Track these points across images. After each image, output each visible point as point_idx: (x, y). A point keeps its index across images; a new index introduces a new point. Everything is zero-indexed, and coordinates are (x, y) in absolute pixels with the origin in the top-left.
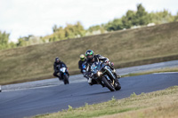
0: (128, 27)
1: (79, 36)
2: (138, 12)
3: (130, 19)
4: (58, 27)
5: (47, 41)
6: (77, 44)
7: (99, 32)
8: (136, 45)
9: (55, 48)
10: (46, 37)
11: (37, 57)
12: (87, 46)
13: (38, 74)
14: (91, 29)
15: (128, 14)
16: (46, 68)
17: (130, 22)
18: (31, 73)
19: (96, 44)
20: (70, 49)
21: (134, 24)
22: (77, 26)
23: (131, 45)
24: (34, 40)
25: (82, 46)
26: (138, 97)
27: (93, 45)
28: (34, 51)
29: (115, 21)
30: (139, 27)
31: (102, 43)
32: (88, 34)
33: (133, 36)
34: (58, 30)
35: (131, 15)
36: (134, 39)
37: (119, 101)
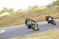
0: (54, 6)
1: (37, 9)
2: (57, 1)
3: (54, 3)
5: (27, 11)
7: (44, 8)
8: (56, 12)
9: (29, 13)
11: (23, 16)
12: (40, 13)
15: (53, 2)
17: (54, 4)
19: (43, 12)
20: (34, 14)
21: (56, 5)
22: (37, 6)
23: (55, 12)
24: (23, 11)
25: (38, 13)
26: (57, 29)
27: (42, 12)
28: (22, 14)
29: (49, 4)
31: (45, 12)
32: (40, 9)
33: (55, 9)
34: (30, 7)
36: (55, 10)
37: (51, 31)
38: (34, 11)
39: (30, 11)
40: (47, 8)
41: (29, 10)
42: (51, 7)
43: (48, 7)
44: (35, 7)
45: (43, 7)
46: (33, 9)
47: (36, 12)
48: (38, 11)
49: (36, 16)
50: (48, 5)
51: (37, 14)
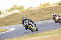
38: (45, 8)
39: (41, 9)
40: (58, 5)
41: (40, 7)
43: (60, 4)
45: (55, 4)
46: (44, 6)
47: (47, 9)
48: (50, 9)
49: (47, 14)
50: (59, 2)
51: (48, 12)
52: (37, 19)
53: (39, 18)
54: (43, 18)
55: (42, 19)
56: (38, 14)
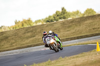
0: (57, 20)
1: (29, 26)
2: (62, 12)
3: (58, 16)
4: (18, 21)
5: (12, 29)
6: (29, 30)
7: (40, 24)
8: (62, 30)
9: (16, 33)
10: (11, 27)
11: (6, 38)
12: (34, 31)
13: (7, 47)
14: (36, 22)
15: (56, 13)
16: (11, 44)
17: (58, 17)
18: (3, 47)
19: (39, 30)
20: (25, 33)
21: (60, 18)
22: (29, 20)
23: (59, 30)
25: (32, 31)
26: (63, 59)
27: (37, 31)
28: (4, 35)
29: (50, 17)
30: (63, 20)
31: (42, 30)
32: (34, 25)
33: (60, 25)
34: (18, 23)
35: (58, 13)
36: (60, 27)
37: (53, 62)
38: (24, 28)
39: (18, 29)
40: (45, 23)
41: (16, 27)
42: (52, 21)
43: (48, 21)
44: (25, 22)
45: (39, 21)
46: (23, 25)
47: (27, 30)
51: (29, 34)
52: (11, 47)
53: (14, 45)
54: (21, 45)
55: (19, 46)
56: (13, 39)
